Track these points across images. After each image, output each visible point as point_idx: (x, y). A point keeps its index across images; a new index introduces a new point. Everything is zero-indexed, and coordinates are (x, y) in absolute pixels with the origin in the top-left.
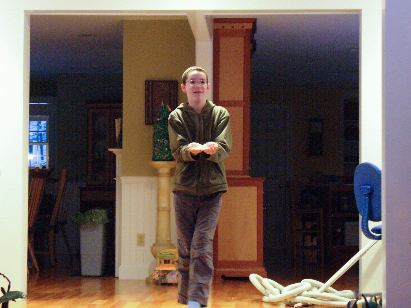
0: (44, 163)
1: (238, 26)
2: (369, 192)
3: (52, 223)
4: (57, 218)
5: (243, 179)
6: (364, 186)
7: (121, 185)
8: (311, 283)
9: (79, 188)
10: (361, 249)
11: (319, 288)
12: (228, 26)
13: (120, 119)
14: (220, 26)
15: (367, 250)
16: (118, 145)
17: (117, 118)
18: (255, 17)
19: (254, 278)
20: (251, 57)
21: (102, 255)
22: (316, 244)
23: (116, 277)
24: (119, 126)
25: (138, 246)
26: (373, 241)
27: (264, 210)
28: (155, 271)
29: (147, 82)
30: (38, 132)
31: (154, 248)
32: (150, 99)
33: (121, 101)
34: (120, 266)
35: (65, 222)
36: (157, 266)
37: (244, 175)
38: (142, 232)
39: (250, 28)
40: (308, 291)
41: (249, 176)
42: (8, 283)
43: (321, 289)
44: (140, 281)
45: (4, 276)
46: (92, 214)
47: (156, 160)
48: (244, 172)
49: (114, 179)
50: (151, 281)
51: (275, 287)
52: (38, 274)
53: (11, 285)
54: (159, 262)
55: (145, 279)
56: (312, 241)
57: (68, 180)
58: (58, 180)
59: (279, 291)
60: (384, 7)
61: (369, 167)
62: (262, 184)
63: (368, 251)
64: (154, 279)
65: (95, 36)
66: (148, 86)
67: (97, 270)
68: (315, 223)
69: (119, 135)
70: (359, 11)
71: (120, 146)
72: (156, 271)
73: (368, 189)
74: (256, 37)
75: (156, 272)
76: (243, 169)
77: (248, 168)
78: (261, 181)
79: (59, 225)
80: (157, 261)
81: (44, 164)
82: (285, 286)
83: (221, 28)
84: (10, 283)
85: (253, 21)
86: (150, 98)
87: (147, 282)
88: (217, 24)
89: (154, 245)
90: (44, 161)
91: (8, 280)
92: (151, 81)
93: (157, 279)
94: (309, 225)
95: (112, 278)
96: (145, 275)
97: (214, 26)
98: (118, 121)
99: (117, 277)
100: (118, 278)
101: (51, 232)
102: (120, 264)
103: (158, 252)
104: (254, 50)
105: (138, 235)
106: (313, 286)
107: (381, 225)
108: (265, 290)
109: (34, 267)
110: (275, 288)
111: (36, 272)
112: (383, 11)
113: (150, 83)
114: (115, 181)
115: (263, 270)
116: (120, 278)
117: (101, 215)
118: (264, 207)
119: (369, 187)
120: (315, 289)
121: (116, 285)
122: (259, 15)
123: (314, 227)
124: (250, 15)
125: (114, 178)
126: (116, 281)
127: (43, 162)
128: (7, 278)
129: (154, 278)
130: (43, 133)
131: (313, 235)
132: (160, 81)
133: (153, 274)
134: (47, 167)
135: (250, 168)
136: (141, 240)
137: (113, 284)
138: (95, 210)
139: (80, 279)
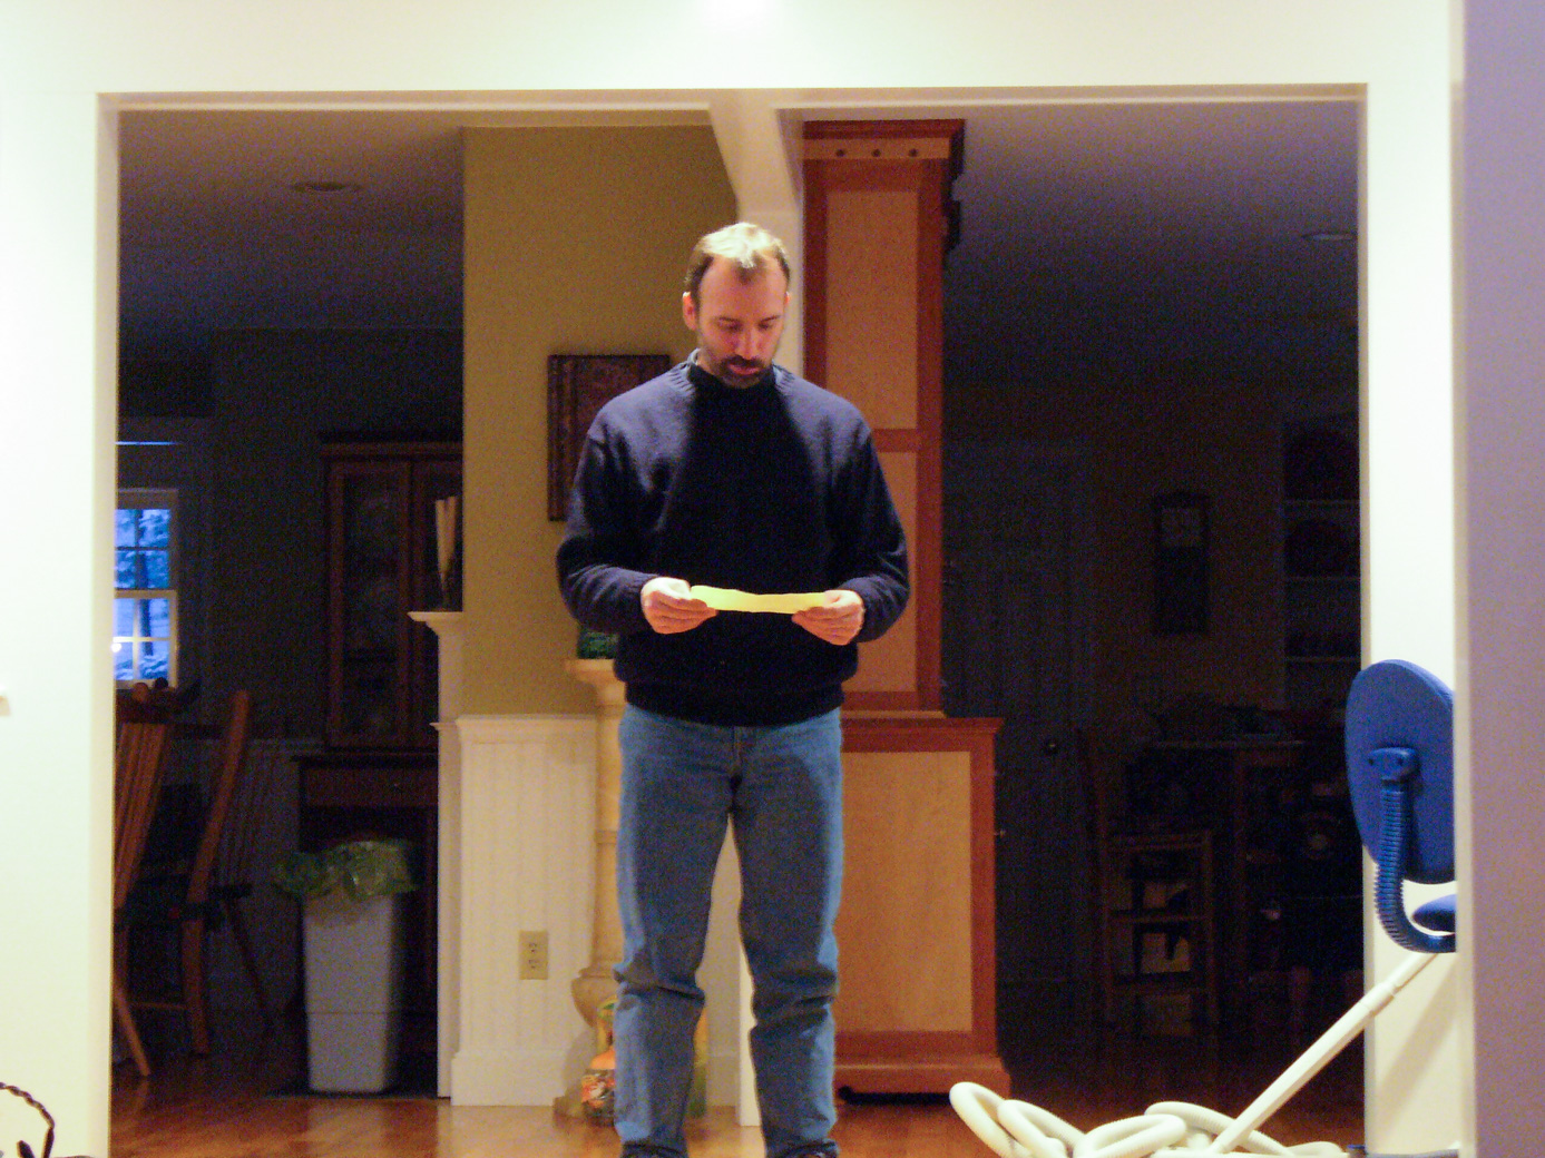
0: (153, 664)
1: (896, 151)
2: (1405, 770)
3: (197, 893)
4: (214, 872)
5: (921, 722)
6: (1387, 750)
7: (458, 747)
8: (1185, 1117)
9: (294, 759)
10: (1372, 986)
11: (1214, 1136)
12: (859, 151)
13: (452, 501)
14: (827, 149)
15: (1398, 990)
16: (446, 600)
17: (444, 497)
18: (959, 117)
19: (967, 1097)
20: (944, 266)
21: (389, 1014)
22: (1186, 968)
23: (440, 1098)
24: (451, 527)
25: (522, 978)
26: (1417, 957)
27: (998, 839)
28: (589, 1072)
29: (555, 362)
30: (137, 548)
31: (587, 986)
32: (567, 426)
33: (457, 434)
34: (458, 1055)
35: (245, 889)
36: (597, 1055)
37: (922, 707)
38: (538, 927)
39: (942, 156)
40: (1173, 1146)
41: (939, 714)
42: (45, 1127)
43: (1223, 1140)
44: (530, 1110)
45: (30, 1101)
46: (348, 857)
47: (593, 655)
48: (922, 698)
49: (433, 728)
50: (575, 1110)
51: (1049, 1134)
52: (144, 1086)
53: (56, 1132)
54: (603, 1036)
55: (550, 1103)
56: (1170, 954)
57: (255, 730)
58: (216, 731)
59: (1063, 1147)
60: (1460, 76)
61: (1402, 678)
62: (990, 740)
63: (1399, 996)
64: (586, 1104)
65: (358, 189)
66: (562, 374)
67: (370, 1070)
68: (1180, 887)
69: (451, 562)
70: (1359, 90)
71: (456, 605)
72: (594, 1072)
73: (1400, 761)
74: (962, 190)
75: (593, 1078)
76: (920, 687)
77: (937, 682)
78: (985, 733)
79: (222, 903)
80: (597, 1033)
81: (153, 668)
82: (1085, 1127)
83: (832, 156)
84: (52, 1123)
85: (953, 130)
86: (567, 419)
87: (560, 1114)
88: (817, 144)
89: (585, 974)
90: (154, 657)
91: (46, 1115)
92: (570, 357)
93: (598, 1103)
94: (1156, 896)
95: (425, 1100)
96: (549, 1090)
97: (807, 152)
98: (446, 508)
99: (444, 1095)
100: (449, 1098)
101: (194, 929)
102: (455, 1048)
103: (602, 1000)
104: (952, 240)
105: (523, 935)
106: (1195, 1127)
107: (1453, 896)
108: (1012, 1147)
109: (131, 1061)
110: (1049, 1136)
111: (138, 1078)
112: (1454, 88)
113: (567, 366)
114: (435, 733)
115: (996, 1065)
116: (456, 1101)
117: (382, 860)
118: (997, 828)
119: (1404, 753)
120: (1202, 1139)
121: (442, 1125)
122: (978, 109)
123: (1178, 904)
124: (943, 109)
125: (432, 724)
126: (442, 1110)
127: (151, 661)
128: (40, 1106)
129: (584, 1099)
130: (149, 553)
131: (1173, 934)
132: (602, 357)
133: (584, 1083)
134: (173, 682)
135: (944, 684)
136: (534, 955)
137: (430, 1121)
138: (362, 844)
139: (305, 1108)
